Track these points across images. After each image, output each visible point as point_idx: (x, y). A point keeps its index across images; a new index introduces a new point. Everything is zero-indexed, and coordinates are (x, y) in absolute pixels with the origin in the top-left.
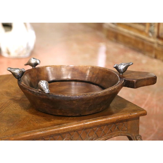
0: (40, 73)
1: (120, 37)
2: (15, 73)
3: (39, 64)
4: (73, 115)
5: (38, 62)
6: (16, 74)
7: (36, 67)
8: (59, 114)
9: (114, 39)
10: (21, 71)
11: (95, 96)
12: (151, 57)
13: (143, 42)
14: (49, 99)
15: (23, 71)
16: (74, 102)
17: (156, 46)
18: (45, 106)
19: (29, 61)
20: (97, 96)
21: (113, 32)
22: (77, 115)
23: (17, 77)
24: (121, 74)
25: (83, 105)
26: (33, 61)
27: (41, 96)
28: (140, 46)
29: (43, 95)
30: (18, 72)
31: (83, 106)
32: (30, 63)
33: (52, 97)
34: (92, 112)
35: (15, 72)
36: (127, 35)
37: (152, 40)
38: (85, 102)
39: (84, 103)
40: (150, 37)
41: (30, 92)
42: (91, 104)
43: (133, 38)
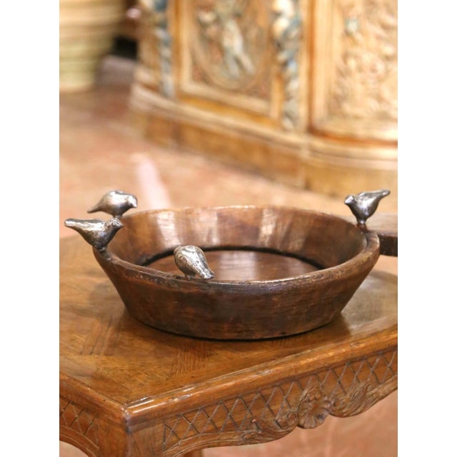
0: (135, 231)
1: (191, 136)
2: (93, 233)
3: (135, 205)
4: (266, 337)
5: (132, 201)
6: (97, 235)
7: (125, 215)
8: (228, 336)
9: (170, 142)
10: (109, 227)
11: (327, 281)
12: (294, 188)
13: (265, 145)
14: (206, 296)
15: (115, 226)
16: (275, 299)
17: (305, 154)
18: (191, 317)
19: (102, 200)
20: (331, 280)
21: (168, 122)
22: (276, 335)
23: (96, 242)
24: (362, 222)
25: (294, 308)
26: (117, 200)
27: (182, 290)
28: (257, 158)
29: (190, 284)
30: (100, 229)
31: (293, 310)
32: (107, 205)
33: (217, 288)
34: (309, 326)
35: (89, 229)
36: (215, 128)
37: (293, 138)
38: (300, 298)
39: (297, 300)
40: (285, 130)
41: (150, 280)
42: (312, 304)
43: (233, 134)
